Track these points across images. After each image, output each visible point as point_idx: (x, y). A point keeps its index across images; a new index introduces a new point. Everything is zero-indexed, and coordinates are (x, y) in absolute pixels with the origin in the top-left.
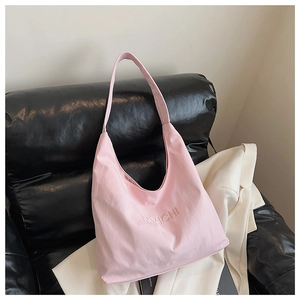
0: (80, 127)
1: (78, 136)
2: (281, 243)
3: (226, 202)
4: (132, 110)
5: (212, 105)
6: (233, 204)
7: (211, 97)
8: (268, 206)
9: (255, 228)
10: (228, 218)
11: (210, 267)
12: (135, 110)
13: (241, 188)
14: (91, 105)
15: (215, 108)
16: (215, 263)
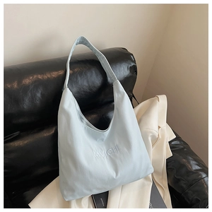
0: (39, 95)
1: (38, 102)
2: (189, 163)
3: (150, 139)
4: (77, 79)
5: (134, 70)
6: (155, 140)
7: (133, 64)
8: (178, 138)
9: (171, 154)
10: (152, 150)
11: (143, 186)
12: (79, 78)
13: (159, 127)
14: (45, 77)
15: (136, 72)
16: (146, 182)
